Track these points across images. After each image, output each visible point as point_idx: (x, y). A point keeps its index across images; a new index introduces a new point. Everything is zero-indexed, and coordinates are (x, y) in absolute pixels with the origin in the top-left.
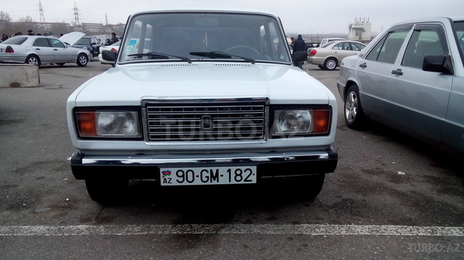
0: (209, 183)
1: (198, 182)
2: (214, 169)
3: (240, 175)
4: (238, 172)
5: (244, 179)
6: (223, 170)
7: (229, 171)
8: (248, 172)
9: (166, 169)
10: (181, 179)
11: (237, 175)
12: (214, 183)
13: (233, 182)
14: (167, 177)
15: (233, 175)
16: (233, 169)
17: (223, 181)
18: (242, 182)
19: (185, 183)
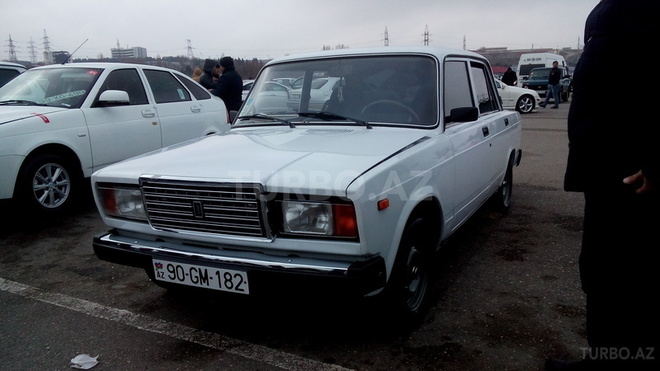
0: (198, 285)
1: (188, 282)
2: (203, 268)
3: (230, 280)
4: (228, 277)
5: (235, 286)
6: (212, 271)
7: (218, 273)
8: (238, 279)
9: (158, 261)
10: (172, 275)
11: (227, 280)
12: (205, 285)
13: (224, 289)
14: (160, 270)
15: (223, 280)
16: (223, 271)
17: (213, 285)
18: (233, 290)
19: (176, 281)
